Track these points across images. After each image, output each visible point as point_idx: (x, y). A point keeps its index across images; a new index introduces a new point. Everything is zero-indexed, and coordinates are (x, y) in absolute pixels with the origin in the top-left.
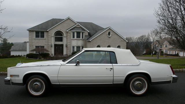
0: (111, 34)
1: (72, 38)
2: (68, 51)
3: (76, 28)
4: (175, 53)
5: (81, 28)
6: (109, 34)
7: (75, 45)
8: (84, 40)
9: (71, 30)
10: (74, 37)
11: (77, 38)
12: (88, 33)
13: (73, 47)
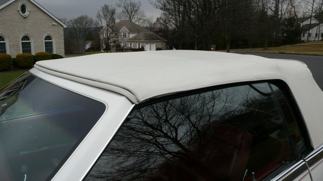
0: (28, 8)
4: (139, 47)
6: (23, 9)
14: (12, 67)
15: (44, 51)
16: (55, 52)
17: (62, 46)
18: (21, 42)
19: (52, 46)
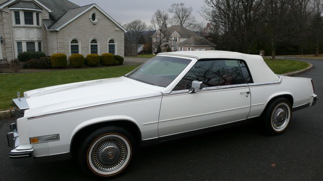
0: (97, 17)
1: (14, 24)
2: (8, 51)
3: (21, 4)
5: (33, 4)
6: (94, 17)
7: (23, 39)
8: (40, 28)
9: (9, 6)
10: (18, 21)
11: (26, 23)
12: (48, 15)
13: (19, 44)
14: (84, 65)
15: (108, 52)
16: (116, 54)
17: (123, 48)
18: (90, 44)
19: (114, 49)
